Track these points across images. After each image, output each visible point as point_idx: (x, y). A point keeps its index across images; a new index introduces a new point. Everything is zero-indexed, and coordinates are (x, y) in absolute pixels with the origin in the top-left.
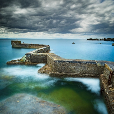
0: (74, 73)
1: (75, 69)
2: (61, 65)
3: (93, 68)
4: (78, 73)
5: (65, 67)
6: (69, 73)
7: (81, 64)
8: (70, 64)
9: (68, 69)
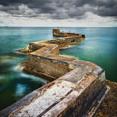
0: (44, 73)
1: (45, 68)
2: (34, 61)
3: (63, 70)
4: (47, 74)
5: (37, 63)
6: (40, 72)
7: (51, 62)
8: (42, 60)
9: (39, 66)
